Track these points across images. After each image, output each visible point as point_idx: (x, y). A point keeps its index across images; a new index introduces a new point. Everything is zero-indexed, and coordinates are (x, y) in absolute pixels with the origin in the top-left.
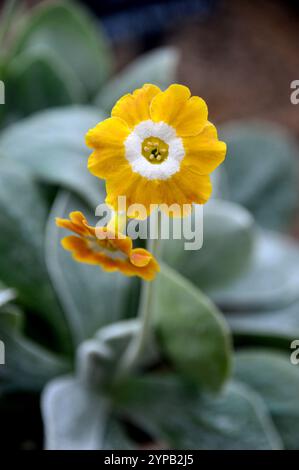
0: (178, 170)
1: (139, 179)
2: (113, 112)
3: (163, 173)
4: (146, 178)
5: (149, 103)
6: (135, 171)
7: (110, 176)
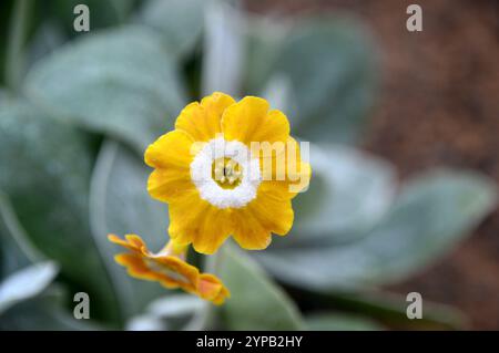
0: (254, 197)
1: (208, 207)
2: (177, 124)
3: (237, 201)
4: (217, 206)
5: (221, 116)
6: (204, 198)
7: (174, 200)
